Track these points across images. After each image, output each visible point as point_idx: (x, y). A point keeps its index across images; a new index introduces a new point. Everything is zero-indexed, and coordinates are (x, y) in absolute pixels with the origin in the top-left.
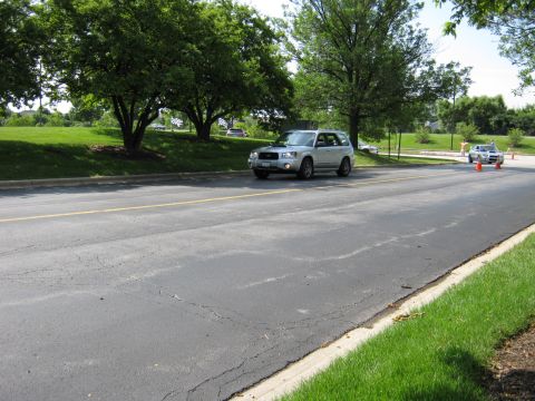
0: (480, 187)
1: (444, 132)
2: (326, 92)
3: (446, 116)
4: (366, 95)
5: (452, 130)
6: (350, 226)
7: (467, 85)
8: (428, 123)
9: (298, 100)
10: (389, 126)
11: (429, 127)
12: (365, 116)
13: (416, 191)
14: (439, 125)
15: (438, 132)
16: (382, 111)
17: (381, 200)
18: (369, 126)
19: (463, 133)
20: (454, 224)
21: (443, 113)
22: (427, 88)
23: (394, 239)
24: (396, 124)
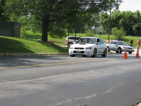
0: (125, 69)
1: (104, 34)
2: (27, 4)
3: (105, 23)
4: (54, 7)
5: (109, 32)
6: (40, 91)
7: (119, 3)
8: (93, 28)
9: (8, 8)
10: (68, 28)
11: (94, 30)
12: (53, 21)
13: (85, 70)
14: (101, 29)
15: (100, 33)
16: (64, 18)
17: (61, 75)
18: (55, 28)
19: (116, 34)
20: (109, 91)
21: (104, 21)
22: (93, 4)
23: (70, 100)
24: (73, 27)
